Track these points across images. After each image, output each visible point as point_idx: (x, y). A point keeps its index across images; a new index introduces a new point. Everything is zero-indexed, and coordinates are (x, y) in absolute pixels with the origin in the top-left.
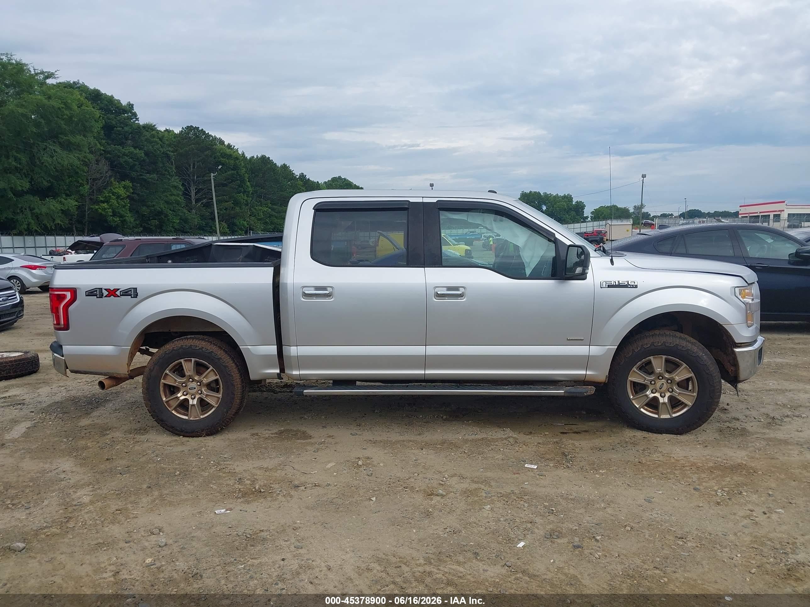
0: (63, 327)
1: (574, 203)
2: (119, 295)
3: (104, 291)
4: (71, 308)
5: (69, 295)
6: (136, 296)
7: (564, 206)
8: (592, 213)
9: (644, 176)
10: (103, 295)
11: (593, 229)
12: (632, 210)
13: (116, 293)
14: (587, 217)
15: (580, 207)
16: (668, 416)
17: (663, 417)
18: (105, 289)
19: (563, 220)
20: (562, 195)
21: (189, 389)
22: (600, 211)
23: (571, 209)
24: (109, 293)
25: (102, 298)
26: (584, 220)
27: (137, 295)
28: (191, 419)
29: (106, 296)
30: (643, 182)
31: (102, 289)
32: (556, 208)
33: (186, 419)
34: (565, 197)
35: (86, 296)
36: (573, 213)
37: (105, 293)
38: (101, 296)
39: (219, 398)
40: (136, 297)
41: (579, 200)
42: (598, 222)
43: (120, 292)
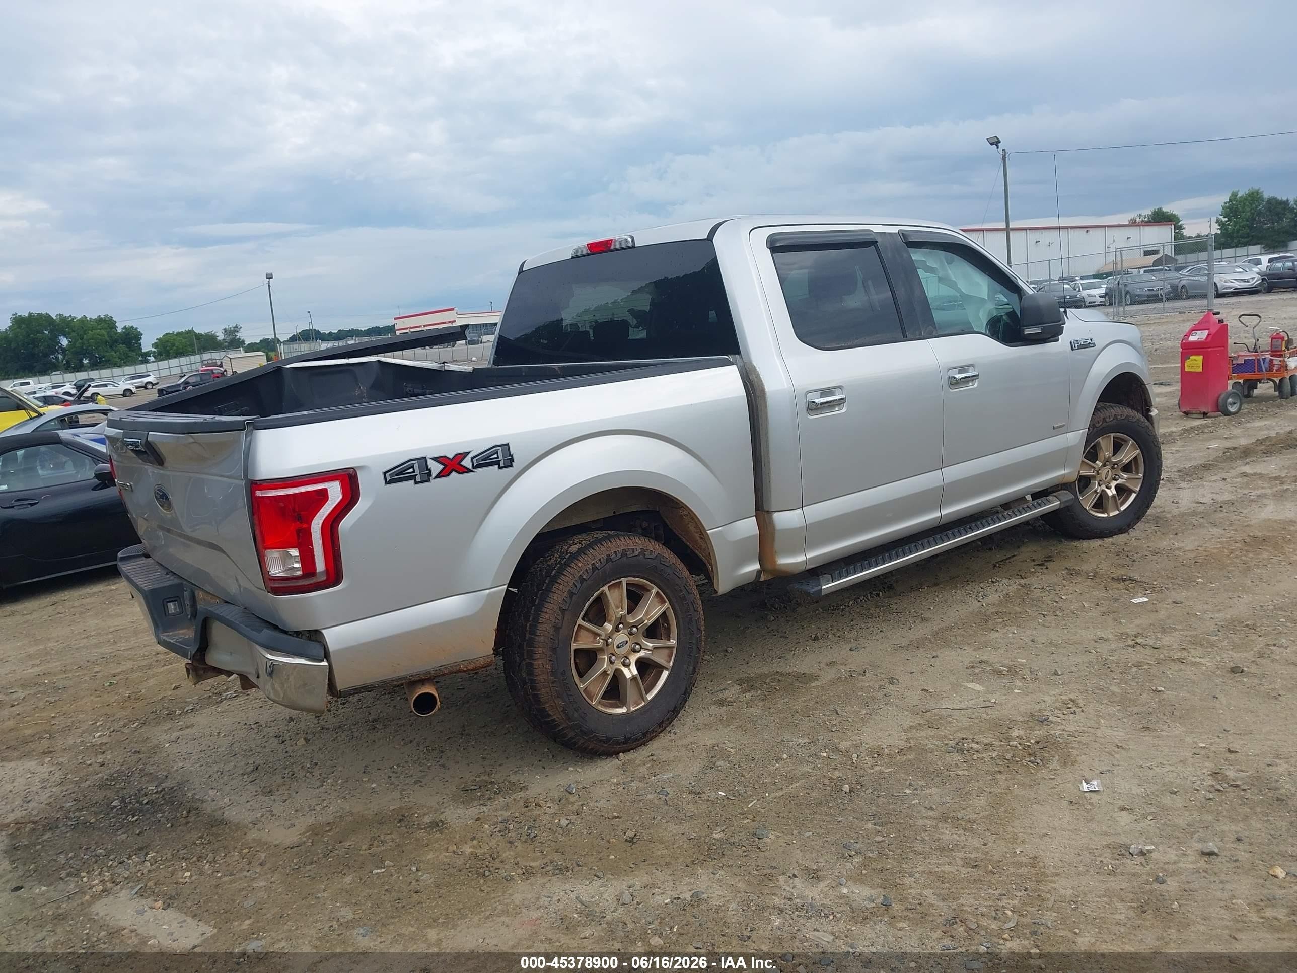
0: (324, 578)
1: (119, 331)
2: (470, 467)
3: (432, 465)
4: (346, 523)
5: (335, 491)
6: (509, 463)
7: (103, 335)
8: (155, 345)
9: (269, 276)
10: (430, 474)
11: (182, 370)
12: (221, 337)
13: (463, 463)
14: (148, 354)
15: (131, 338)
16: (1117, 512)
17: (1112, 514)
18: (433, 459)
19: (106, 361)
20: (94, 317)
21: (618, 647)
22: (167, 341)
23: (116, 341)
24: (446, 466)
25: (429, 481)
26: (144, 358)
27: (512, 460)
28: (632, 709)
29: (438, 476)
30: (269, 286)
31: (425, 458)
32: (88, 340)
33: (623, 714)
34: (100, 320)
35: (387, 483)
36: (122, 347)
37: (436, 468)
38: (427, 476)
39: (670, 648)
40: (511, 466)
41: (128, 324)
42: (187, 358)
43: (472, 459)
